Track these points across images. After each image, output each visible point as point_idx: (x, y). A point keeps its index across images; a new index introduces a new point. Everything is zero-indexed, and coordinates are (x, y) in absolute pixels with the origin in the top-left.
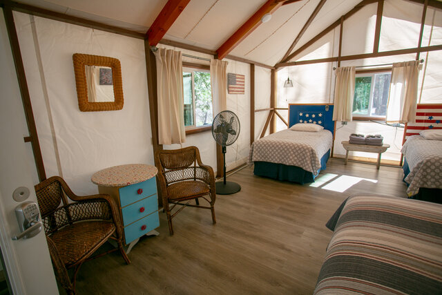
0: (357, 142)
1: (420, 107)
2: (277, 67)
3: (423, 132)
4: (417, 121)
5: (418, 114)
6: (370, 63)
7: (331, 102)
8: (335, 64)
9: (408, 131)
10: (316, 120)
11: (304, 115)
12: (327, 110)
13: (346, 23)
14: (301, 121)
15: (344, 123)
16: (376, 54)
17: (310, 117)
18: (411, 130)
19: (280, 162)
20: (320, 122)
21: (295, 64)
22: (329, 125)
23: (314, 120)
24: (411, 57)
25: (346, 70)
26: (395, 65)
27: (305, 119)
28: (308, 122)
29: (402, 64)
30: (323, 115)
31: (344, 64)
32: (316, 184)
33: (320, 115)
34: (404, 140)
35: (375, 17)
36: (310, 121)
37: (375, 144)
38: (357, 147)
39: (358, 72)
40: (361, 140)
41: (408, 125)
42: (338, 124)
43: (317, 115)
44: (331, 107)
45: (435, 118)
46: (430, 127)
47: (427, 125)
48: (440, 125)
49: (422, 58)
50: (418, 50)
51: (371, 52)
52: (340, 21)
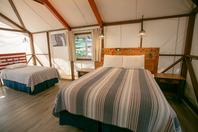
5: (2, 59)
45: (9, 60)
46: (8, 64)
47: (7, 63)
48: (12, 63)
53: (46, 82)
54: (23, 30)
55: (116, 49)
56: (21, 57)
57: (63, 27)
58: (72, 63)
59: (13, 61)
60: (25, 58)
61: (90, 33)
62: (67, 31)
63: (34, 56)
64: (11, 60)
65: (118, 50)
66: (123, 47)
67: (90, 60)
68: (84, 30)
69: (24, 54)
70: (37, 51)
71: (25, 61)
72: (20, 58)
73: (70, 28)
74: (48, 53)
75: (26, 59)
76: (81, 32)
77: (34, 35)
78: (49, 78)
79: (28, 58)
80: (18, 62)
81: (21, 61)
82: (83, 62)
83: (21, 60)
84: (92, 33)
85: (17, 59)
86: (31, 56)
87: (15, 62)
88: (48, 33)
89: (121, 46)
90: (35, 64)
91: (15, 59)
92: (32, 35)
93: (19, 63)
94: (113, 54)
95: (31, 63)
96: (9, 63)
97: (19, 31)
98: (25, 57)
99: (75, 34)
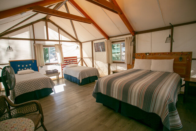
0: (49, 73)
1: (65, 58)
3: (67, 66)
4: (65, 63)
5: (65, 60)
6: (47, 43)
7: (34, 59)
8: (33, 42)
9: (63, 66)
10: (29, 67)
11: (21, 66)
12: (33, 62)
13: (34, 25)
14: (20, 69)
15: (42, 67)
16: (48, 40)
17: (25, 67)
20: (31, 68)
22: (36, 69)
23: (27, 68)
24: (58, 43)
25: (39, 45)
26: (55, 45)
27: (22, 68)
28: (24, 69)
29: (57, 45)
30: (33, 65)
31: (37, 42)
33: (30, 65)
34: (62, 69)
35: (45, 27)
36: (25, 68)
37: (55, 72)
39: (44, 46)
40: (51, 72)
41: (62, 64)
42: (39, 68)
43: (28, 65)
44: (35, 61)
45: (67, 61)
46: (67, 64)
47: (66, 63)
48: (69, 63)
49: (61, 44)
50: (60, 41)
51: (46, 39)
52: (32, 24)
53: (89, 77)
54: (77, 41)
55: (146, 54)
56: (74, 59)
57: (103, 37)
58: (109, 65)
59: (70, 62)
60: (76, 60)
61: (124, 41)
62: (106, 40)
63: (82, 59)
64: (69, 61)
65: (148, 54)
66: (153, 52)
67: (124, 63)
68: (119, 38)
69: (76, 57)
70: (85, 55)
71: (76, 62)
72: (74, 61)
73: (108, 37)
74: (91, 57)
75: (77, 61)
76: (117, 40)
77: (83, 44)
78: (92, 75)
80: (72, 63)
81: (74, 63)
82: (118, 64)
83: (74, 62)
84: (125, 41)
85: (72, 61)
86: (80, 59)
87: (71, 63)
88: (92, 42)
89: (151, 51)
90: (82, 65)
91: (71, 61)
92: (81, 44)
93: (73, 63)
94: (143, 58)
95: (80, 64)
96: (68, 63)
97: (74, 42)
98: (77, 59)
99: (112, 42)
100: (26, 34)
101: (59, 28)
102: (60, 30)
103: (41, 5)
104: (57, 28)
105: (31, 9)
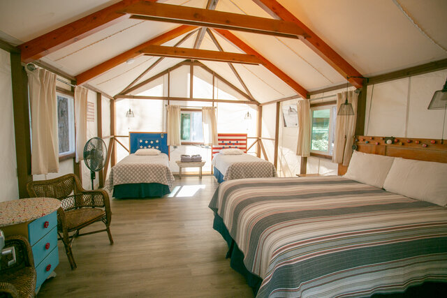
0: (185, 160)
1: (219, 135)
2: (116, 97)
3: (221, 151)
4: (219, 144)
5: (219, 140)
6: (190, 104)
7: (165, 131)
8: (166, 102)
9: (214, 151)
10: (154, 145)
11: (144, 141)
12: (162, 137)
13: (172, 73)
14: (141, 147)
15: (175, 147)
16: (191, 99)
17: (149, 144)
18: (215, 150)
19: (142, 182)
20: (157, 147)
21: (134, 97)
22: (165, 149)
23: (152, 145)
24: (209, 104)
25: (174, 107)
26: (203, 108)
27: (144, 145)
28: (148, 148)
29: (207, 108)
30: (160, 142)
31: (172, 103)
32: (171, 195)
33: (157, 141)
34: (213, 157)
35: (189, 74)
36: (150, 146)
37: (197, 160)
38: (187, 164)
39: (182, 110)
40: (188, 159)
41: (214, 146)
42: (171, 148)
43: (155, 142)
44: (166, 135)
45: (225, 142)
46: (224, 148)
47: (222, 146)
48: (228, 146)
49: (215, 106)
50: (213, 101)
51: (189, 97)
52: (168, 71)
54: (251, 100)
55: (385, 139)
56: (240, 140)
58: (304, 160)
59: (230, 144)
60: (244, 142)
62: (302, 99)
63: (259, 140)
64: (228, 142)
65: (389, 142)
66: (411, 136)
69: (245, 135)
70: (265, 134)
71: (244, 146)
72: (239, 142)
73: (306, 94)
74: (274, 138)
75: (246, 144)
76: (325, 100)
77: (264, 107)
79: (250, 142)
80: (235, 146)
81: (238, 146)
82: (323, 161)
83: (240, 144)
84: (337, 102)
85: (235, 142)
86: (255, 140)
87: (232, 146)
88: (278, 103)
89: (406, 134)
90: (259, 156)
91: (232, 142)
92: (261, 107)
93: (236, 148)
95: (253, 151)
96: (225, 146)
97: (244, 102)
98: (246, 140)
100: (157, 89)
101: (215, 75)
102: (216, 79)
103: (156, 44)
104: (211, 76)
105: (140, 52)
